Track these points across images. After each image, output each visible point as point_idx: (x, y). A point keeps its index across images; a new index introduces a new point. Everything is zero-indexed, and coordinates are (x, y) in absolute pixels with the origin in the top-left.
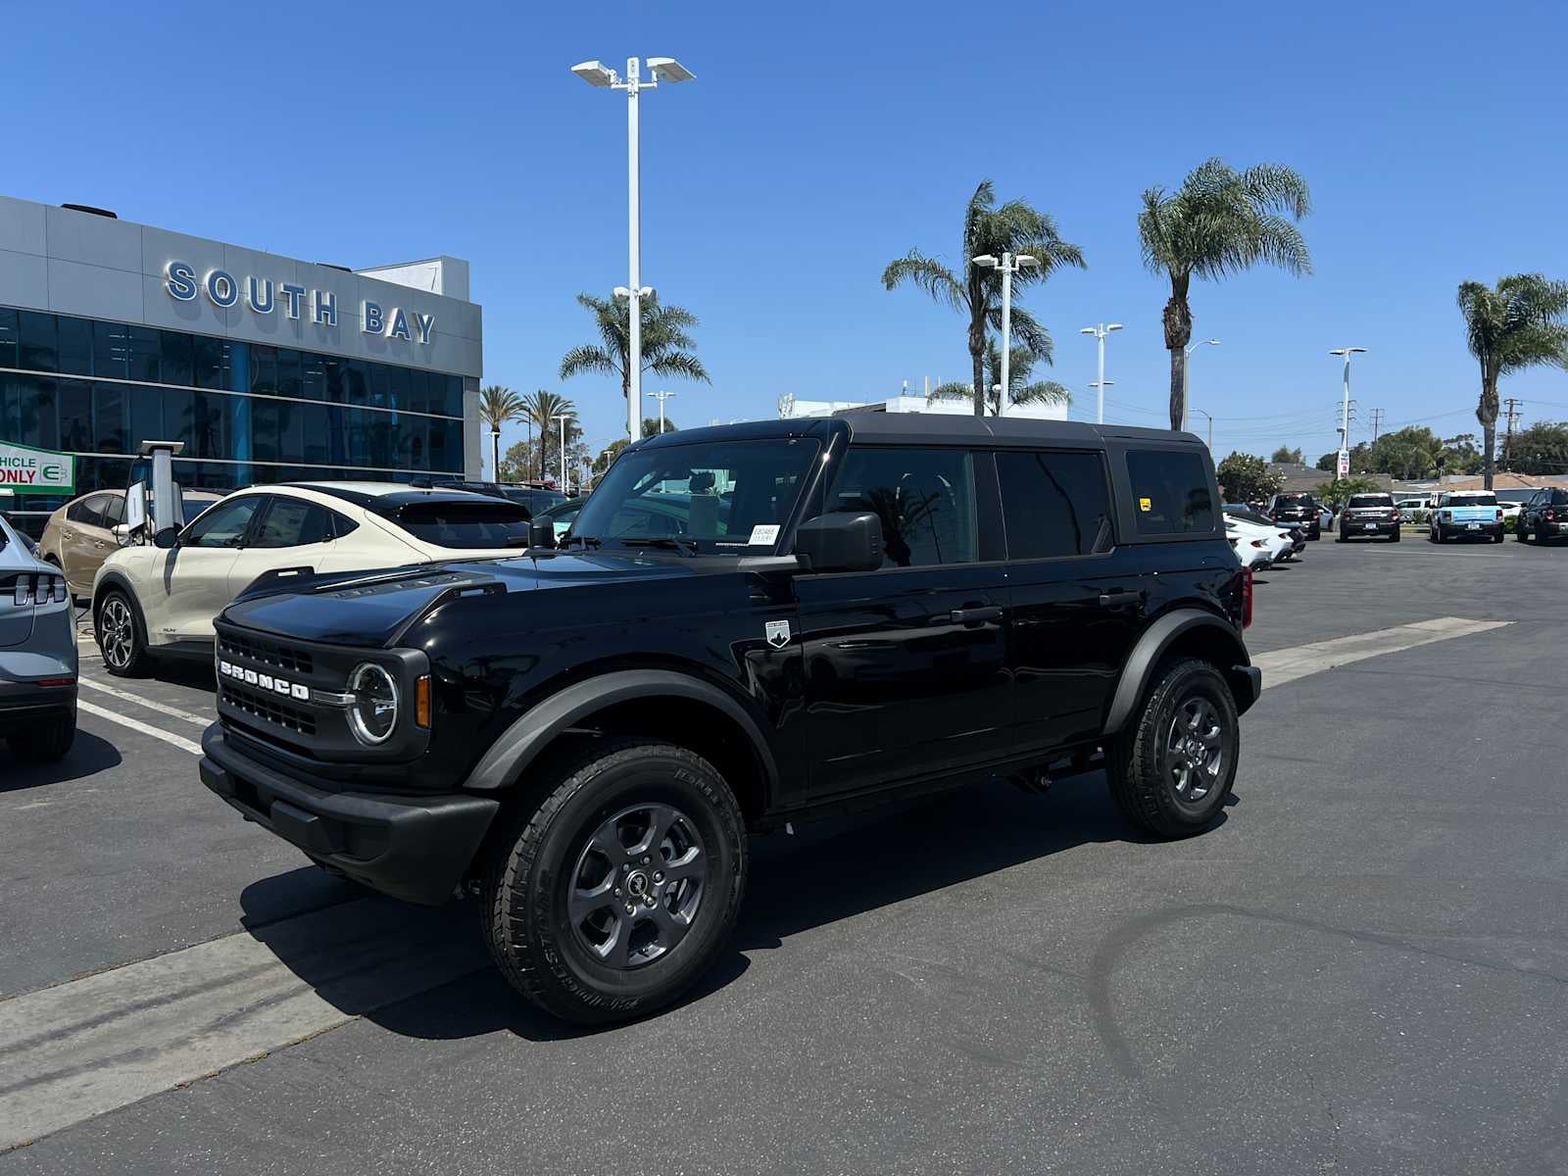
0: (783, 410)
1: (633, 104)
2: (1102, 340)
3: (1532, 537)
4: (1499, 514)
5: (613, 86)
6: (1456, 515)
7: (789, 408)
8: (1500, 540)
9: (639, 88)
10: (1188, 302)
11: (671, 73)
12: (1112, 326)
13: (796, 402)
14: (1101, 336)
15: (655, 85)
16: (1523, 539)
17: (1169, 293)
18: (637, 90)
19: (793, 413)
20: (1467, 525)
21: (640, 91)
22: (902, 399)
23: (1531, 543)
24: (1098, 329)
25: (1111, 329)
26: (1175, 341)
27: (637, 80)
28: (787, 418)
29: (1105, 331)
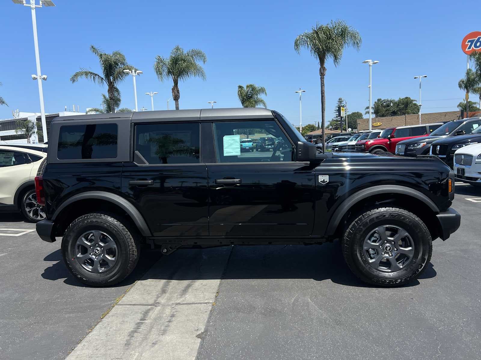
0: (15, 115)
1: (33, 12)
2: (152, 97)
3: (259, 150)
4: (252, 144)
5: (25, 5)
6: (244, 145)
7: (17, 115)
8: (253, 151)
9: (35, 7)
10: (178, 87)
11: (47, 3)
12: (155, 93)
13: (20, 113)
14: (152, 95)
15: (41, 6)
16: (257, 150)
17: (173, 84)
18: (34, 7)
19: (19, 116)
20: (246, 148)
21: (36, 8)
22: (65, 112)
23: (259, 151)
24: (150, 93)
25: (155, 94)
26: (176, 98)
27: (34, 4)
28: (17, 118)
29: (153, 94)
